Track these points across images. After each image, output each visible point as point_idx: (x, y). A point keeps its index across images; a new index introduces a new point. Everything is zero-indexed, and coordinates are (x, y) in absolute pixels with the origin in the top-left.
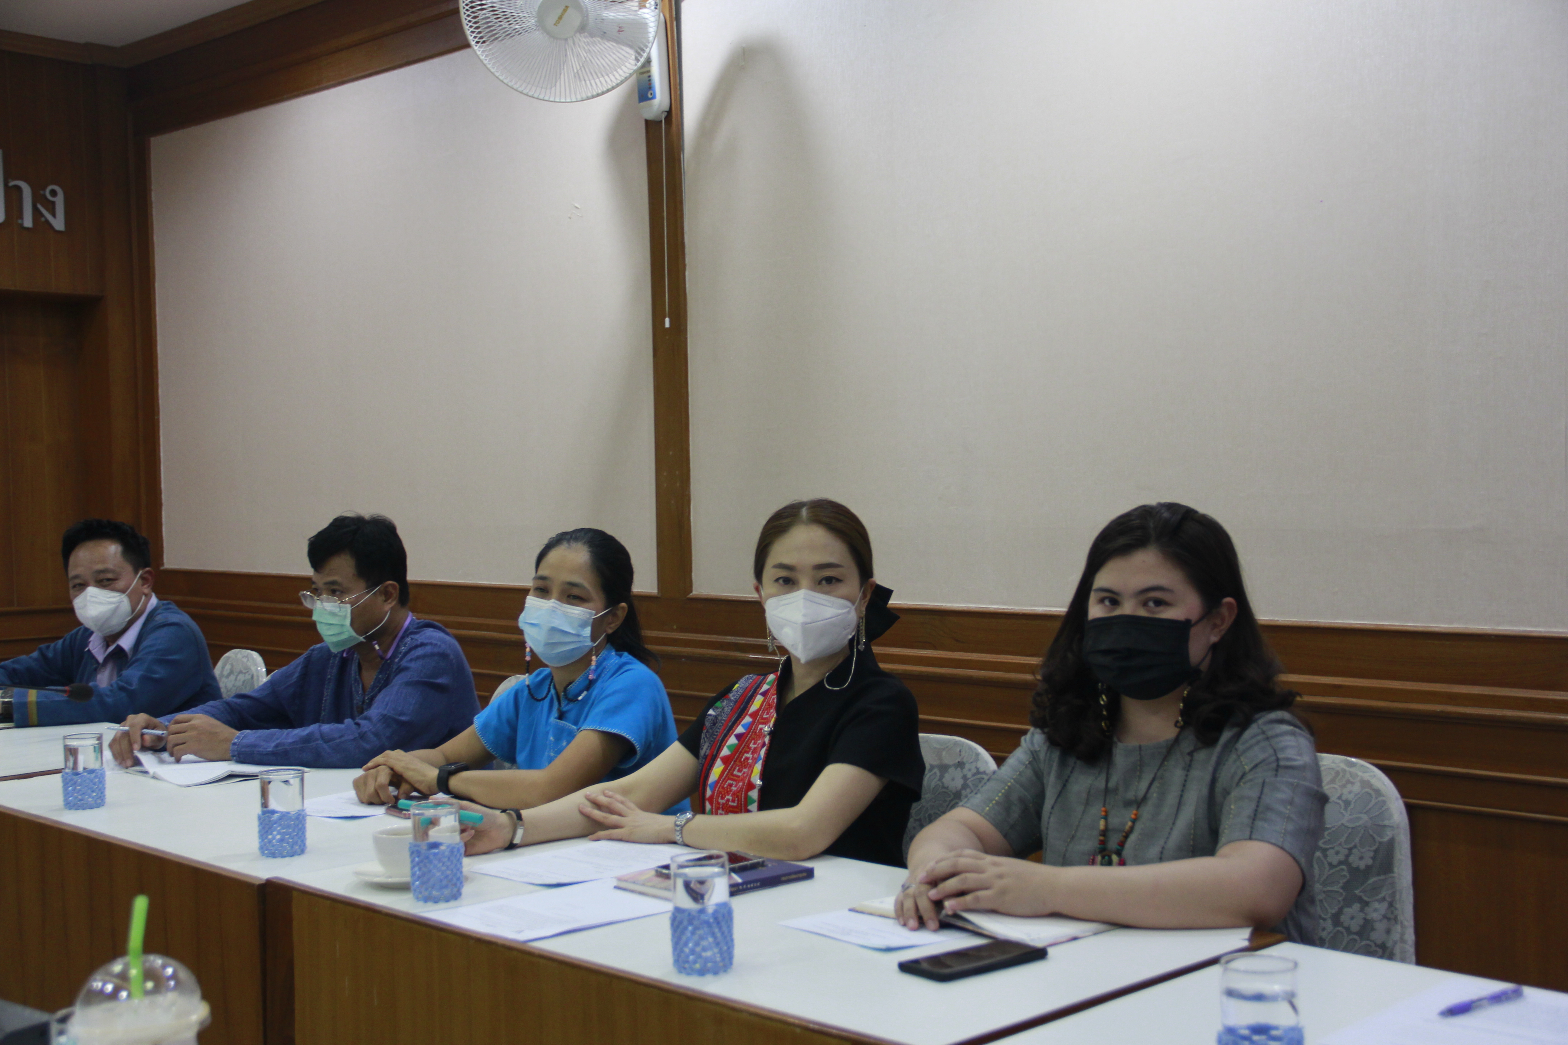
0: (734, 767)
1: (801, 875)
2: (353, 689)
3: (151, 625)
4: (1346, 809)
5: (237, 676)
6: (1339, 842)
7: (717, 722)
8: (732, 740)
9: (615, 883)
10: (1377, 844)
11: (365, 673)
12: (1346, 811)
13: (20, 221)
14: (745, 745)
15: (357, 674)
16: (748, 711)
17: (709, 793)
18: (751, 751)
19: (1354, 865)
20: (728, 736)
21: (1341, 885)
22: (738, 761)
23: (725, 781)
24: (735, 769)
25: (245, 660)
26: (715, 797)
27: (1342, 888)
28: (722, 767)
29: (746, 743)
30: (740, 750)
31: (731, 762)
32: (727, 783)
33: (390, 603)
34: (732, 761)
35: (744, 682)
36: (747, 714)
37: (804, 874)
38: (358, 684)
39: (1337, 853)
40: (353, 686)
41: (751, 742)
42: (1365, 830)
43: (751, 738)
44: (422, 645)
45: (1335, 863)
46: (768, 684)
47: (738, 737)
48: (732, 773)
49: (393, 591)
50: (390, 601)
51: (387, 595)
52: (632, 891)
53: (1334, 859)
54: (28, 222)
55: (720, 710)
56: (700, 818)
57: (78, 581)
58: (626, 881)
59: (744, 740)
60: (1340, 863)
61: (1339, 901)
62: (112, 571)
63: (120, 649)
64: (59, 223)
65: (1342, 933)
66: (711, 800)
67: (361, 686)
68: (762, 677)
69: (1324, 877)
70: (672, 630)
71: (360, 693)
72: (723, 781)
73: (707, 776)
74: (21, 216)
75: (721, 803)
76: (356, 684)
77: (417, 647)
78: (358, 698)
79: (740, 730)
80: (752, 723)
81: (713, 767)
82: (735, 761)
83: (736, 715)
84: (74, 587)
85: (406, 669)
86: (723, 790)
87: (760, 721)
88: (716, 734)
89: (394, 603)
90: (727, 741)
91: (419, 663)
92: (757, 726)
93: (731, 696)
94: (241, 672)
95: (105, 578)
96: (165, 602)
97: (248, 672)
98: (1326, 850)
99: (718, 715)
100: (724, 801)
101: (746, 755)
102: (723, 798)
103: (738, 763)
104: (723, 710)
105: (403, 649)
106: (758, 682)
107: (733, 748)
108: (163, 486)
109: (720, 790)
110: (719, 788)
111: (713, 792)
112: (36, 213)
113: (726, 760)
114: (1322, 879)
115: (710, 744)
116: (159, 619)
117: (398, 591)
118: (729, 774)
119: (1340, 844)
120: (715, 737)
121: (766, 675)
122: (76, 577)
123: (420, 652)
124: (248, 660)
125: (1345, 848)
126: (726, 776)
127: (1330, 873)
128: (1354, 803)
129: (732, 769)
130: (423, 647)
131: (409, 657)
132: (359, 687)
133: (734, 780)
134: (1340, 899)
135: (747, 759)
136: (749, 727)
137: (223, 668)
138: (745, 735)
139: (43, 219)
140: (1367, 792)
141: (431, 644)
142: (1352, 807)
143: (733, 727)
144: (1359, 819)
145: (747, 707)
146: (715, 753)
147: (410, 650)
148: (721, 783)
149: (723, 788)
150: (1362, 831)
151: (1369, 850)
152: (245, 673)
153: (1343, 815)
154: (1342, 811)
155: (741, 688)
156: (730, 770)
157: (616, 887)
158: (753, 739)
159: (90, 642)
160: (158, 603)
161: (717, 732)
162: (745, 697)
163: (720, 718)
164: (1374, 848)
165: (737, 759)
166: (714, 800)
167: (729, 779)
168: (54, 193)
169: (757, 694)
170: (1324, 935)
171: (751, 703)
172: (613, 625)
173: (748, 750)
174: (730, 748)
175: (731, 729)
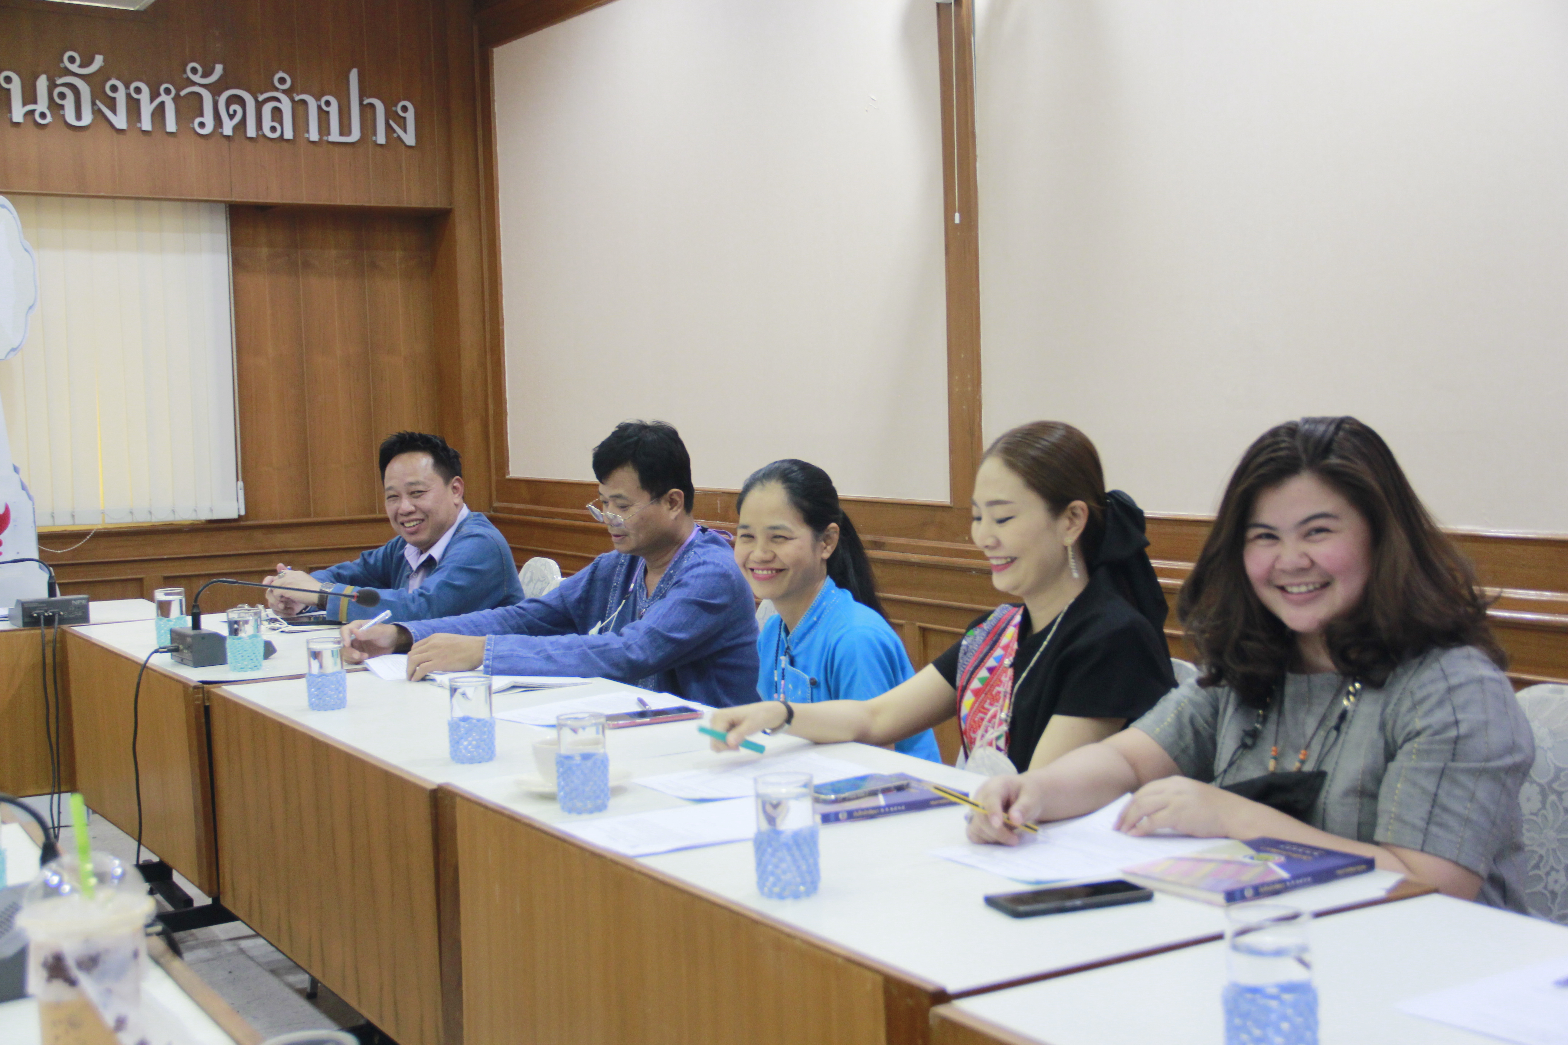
0: (983, 699)
2: (638, 595)
3: (457, 536)
5: (535, 584)
7: (968, 651)
8: (983, 673)
11: (650, 576)
13: (374, 138)
14: (997, 678)
15: (643, 580)
16: (1000, 644)
18: (1003, 685)
20: (980, 668)
22: (989, 693)
23: (975, 714)
24: (986, 701)
25: (543, 568)
28: (973, 699)
29: (998, 676)
30: (991, 683)
31: (980, 695)
32: (978, 717)
33: (676, 510)
34: (982, 693)
35: (999, 612)
36: (999, 647)
38: (643, 590)
40: (638, 592)
41: (1002, 676)
43: (1002, 672)
44: (704, 563)
46: (1020, 615)
47: (991, 670)
48: (981, 705)
49: (678, 499)
50: (675, 508)
51: (673, 503)
54: (381, 139)
55: (972, 639)
57: (392, 493)
59: (996, 674)
62: (424, 484)
63: (431, 559)
64: (409, 139)
67: (645, 593)
71: (644, 599)
73: (959, 705)
74: (375, 133)
75: (972, 737)
76: (641, 591)
77: (699, 565)
78: (641, 604)
79: (991, 663)
81: (965, 697)
82: (986, 694)
83: (988, 648)
84: (390, 497)
85: (686, 585)
88: (966, 663)
89: (679, 510)
90: (978, 674)
91: (700, 581)
93: (984, 624)
94: (539, 580)
95: (416, 490)
96: (476, 513)
97: (545, 580)
99: (970, 644)
101: (998, 689)
102: (974, 732)
103: (989, 696)
104: (975, 638)
105: (686, 563)
107: (984, 681)
108: (508, 396)
109: (973, 723)
110: (970, 721)
112: (389, 129)
113: (977, 693)
115: (962, 671)
116: (465, 530)
117: (683, 499)
118: (979, 706)
120: (964, 666)
122: (390, 488)
123: (701, 570)
124: (546, 568)
126: (977, 708)
129: (982, 702)
130: (705, 566)
131: (690, 573)
132: (644, 594)
133: (985, 713)
135: (999, 692)
136: (1001, 660)
137: (525, 575)
138: (998, 669)
139: (395, 135)
141: (714, 563)
143: (984, 659)
145: (999, 639)
146: (966, 684)
147: (692, 567)
148: (972, 716)
149: (974, 722)
152: (542, 581)
155: (995, 618)
156: (980, 703)
158: (1004, 673)
159: (406, 548)
160: (469, 515)
161: (967, 661)
162: (998, 628)
163: (971, 647)
165: (988, 691)
167: (980, 712)
168: (404, 109)
169: (1010, 626)
170: (1557, 888)
171: (1003, 635)
172: (829, 548)
173: (999, 683)
174: (981, 680)
175: (982, 661)
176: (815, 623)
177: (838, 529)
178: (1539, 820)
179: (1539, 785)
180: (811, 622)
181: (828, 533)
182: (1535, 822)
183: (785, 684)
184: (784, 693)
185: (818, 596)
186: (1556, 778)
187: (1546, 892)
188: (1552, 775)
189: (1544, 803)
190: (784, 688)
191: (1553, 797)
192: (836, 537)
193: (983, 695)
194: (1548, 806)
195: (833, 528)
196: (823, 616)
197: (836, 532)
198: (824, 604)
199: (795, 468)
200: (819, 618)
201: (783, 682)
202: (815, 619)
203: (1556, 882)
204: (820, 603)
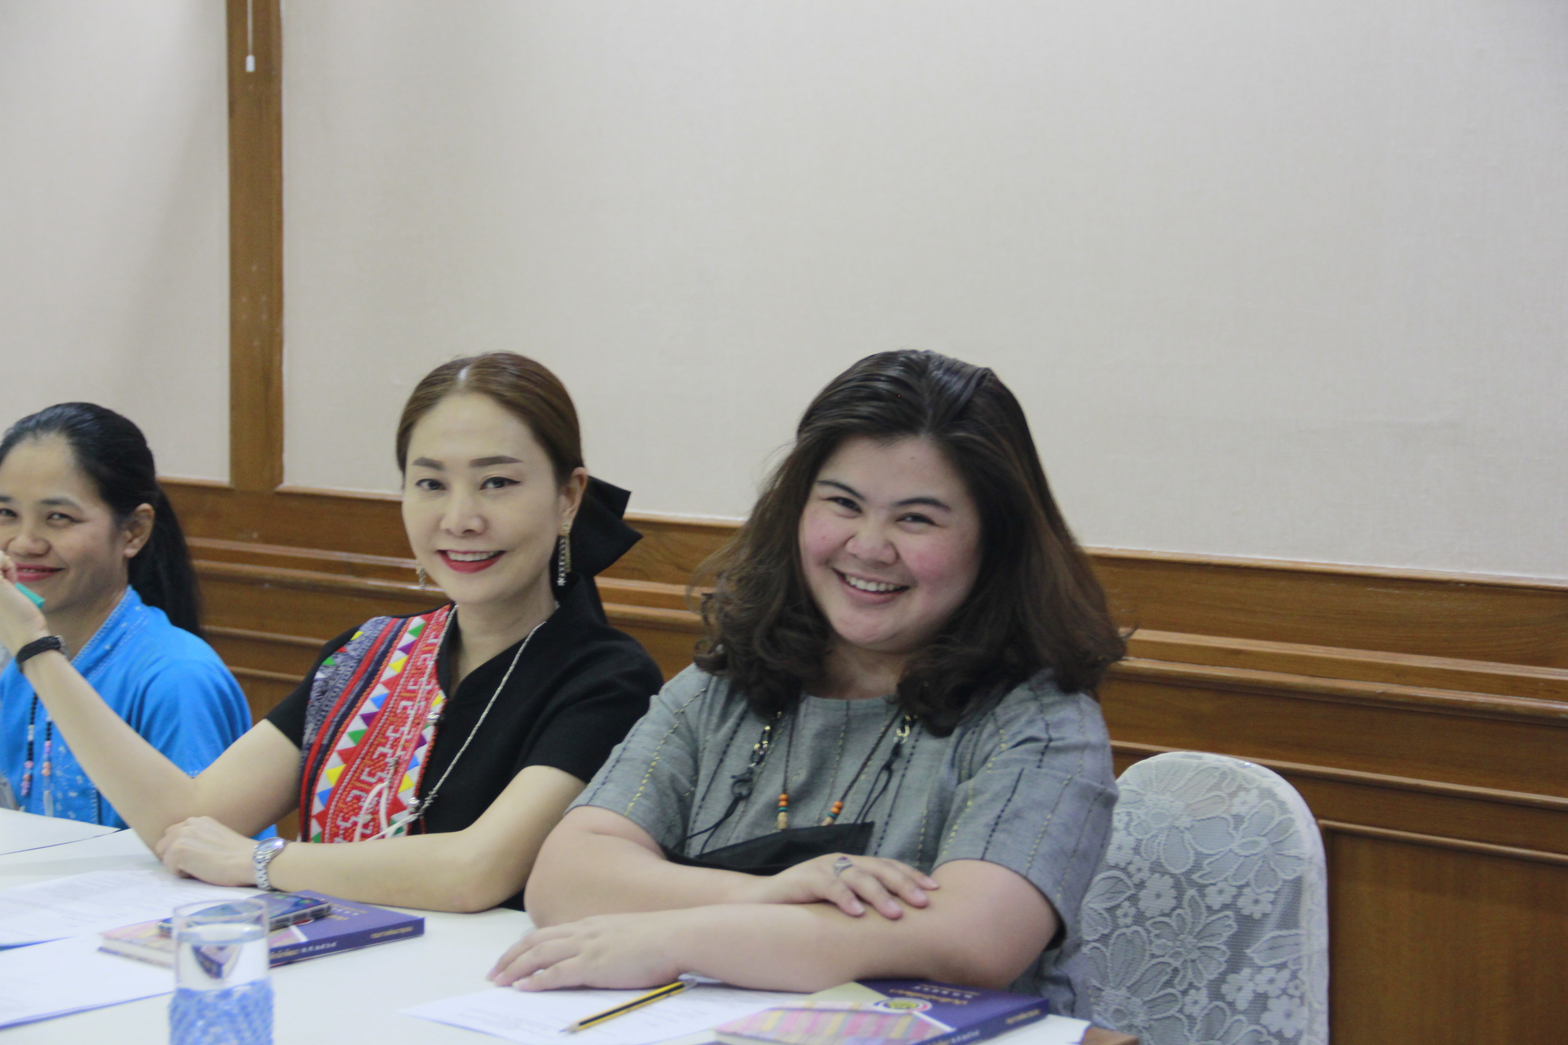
0: (361, 767)
1: (403, 930)
4: (1236, 828)
6: (1224, 876)
7: (326, 690)
8: (357, 725)
9: (101, 943)
10: (1280, 883)
12: (1237, 831)
14: (379, 733)
16: (380, 677)
17: (317, 807)
18: (390, 743)
19: (1246, 912)
20: (350, 716)
21: (1224, 939)
22: (368, 757)
23: (347, 790)
24: (362, 771)
26: (330, 816)
27: (1226, 943)
28: (342, 767)
29: (381, 730)
30: (370, 741)
31: (355, 761)
32: (351, 795)
34: (357, 758)
35: (371, 628)
36: (379, 682)
37: (409, 929)
39: (1221, 892)
41: (387, 729)
42: (1263, 862)
43: (388, 722)
45: (1216, 907)
46: (412, 633)
47: (368, 719)
48: (358, 777)
52: (128, 956)
53: (1215, 901)
55: (331, 670)
56: (297, 847)
58: (117, 939)
59: (376, 726)
60: (1225, 907)
61: (1220, 963)
65: (1222, 1010)
66: (322, 818)
68: (401, 621)
69: (1200, 927)
70: (250, 540)
72: (344, 790)
73: (313, 780)
75: (342, 828)
79: (368, 707)
80: (389, 697)
81: (325, 765)
82: (363, 759)
83: (361, 683)
86: (344, 806)
87: (403, 694)
88: (326, 709)
90: (347, 726)
92: (397, 703)
93: (349, 648)
98: (1206, 886)
99: (329, 678)
100: (348, 825)
101: (381, 749)
102: (345, 820)
103: (367, 761)
104: (337, 671)
106: (395, 629)
107: (360, 737)
109: (341, 805)
110: (338, 802)
111: (328, 807)
113: (347, 756)
114: (1197, 930)
115: (316, 725)
118: (354, 778)
119: (1226, 880)
120: (323, 713)
121: (407, 617)
125: (1232, 886)
126: (349, 783)
127: (1208, 921)
128: (1250, 819)
129: (359, 771)
133: (362, 790)
134: (1222, 960)
135: (384, 755)
136: (384, 703)
138: (378, 717)
140: (1267, 804)
142: (1245, 825)
143: (356, 703)
144: (1256, 843)
145: (378, 670)
146: (325, 742)
148: (342, 794)
149: (345, 803)
150: (1260, 863)
151: (1268, 892)
153: (1233, 837)
154: (1231, 830)
155: (367, 637)
156: (355, 772)
157: (102, 950)
158: (391, 724)
161: (327, 706)
162: (375, 653)
163: (332, 683)
164: (1276, 888)
165: (366, 754)
166: (329, 820)
167: (355, 787)
169: (394, 650)
170: (1196, 1011)
171: (384, 663)
172: (136, 541)
173: (383, 741)
174: (352, 735)
175: (353, 705)
176: (107, 654)
177: (152, 513)
178: (1173, 921)
179: (1173, 876)
180: (99, 652)
181: (136, 519)
182: (1167, 924)
183: (50, 746)
184: (50, 760)
185: (114, 614)
186: (1197, 866)
187: (1181, 1017)
188: (1191, 862)
189: (1179, 898)
190: (49, 753)
191: (1192, 892)
192: (148, 525)
193: (358, 761)
194: (1185, 903)
195: (145, 511)
196: (121, 644)
197: (149, 517)
198: (124, 625)
199: (88, 416)
200: (114, 645)
201: (47, 743)
202: (107, 647)
203: (1196, 1002)
204: (117, 623)
